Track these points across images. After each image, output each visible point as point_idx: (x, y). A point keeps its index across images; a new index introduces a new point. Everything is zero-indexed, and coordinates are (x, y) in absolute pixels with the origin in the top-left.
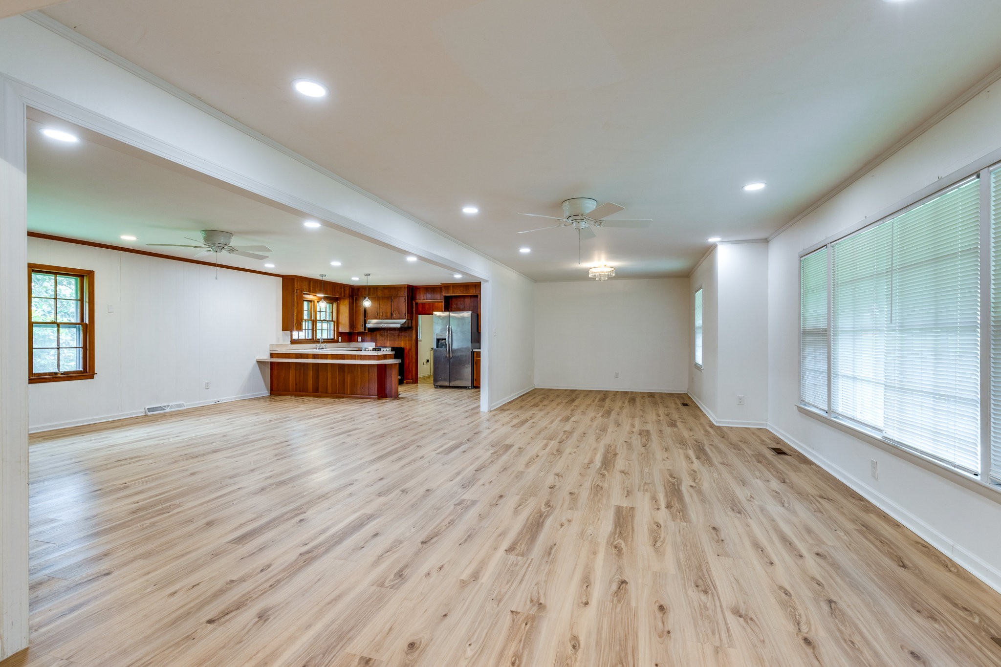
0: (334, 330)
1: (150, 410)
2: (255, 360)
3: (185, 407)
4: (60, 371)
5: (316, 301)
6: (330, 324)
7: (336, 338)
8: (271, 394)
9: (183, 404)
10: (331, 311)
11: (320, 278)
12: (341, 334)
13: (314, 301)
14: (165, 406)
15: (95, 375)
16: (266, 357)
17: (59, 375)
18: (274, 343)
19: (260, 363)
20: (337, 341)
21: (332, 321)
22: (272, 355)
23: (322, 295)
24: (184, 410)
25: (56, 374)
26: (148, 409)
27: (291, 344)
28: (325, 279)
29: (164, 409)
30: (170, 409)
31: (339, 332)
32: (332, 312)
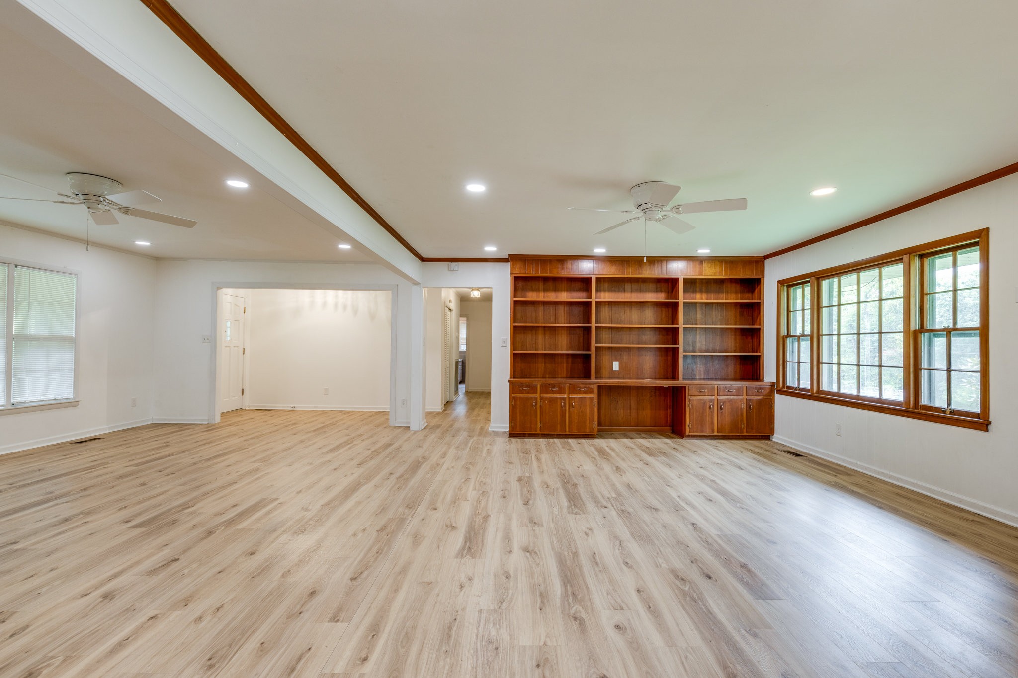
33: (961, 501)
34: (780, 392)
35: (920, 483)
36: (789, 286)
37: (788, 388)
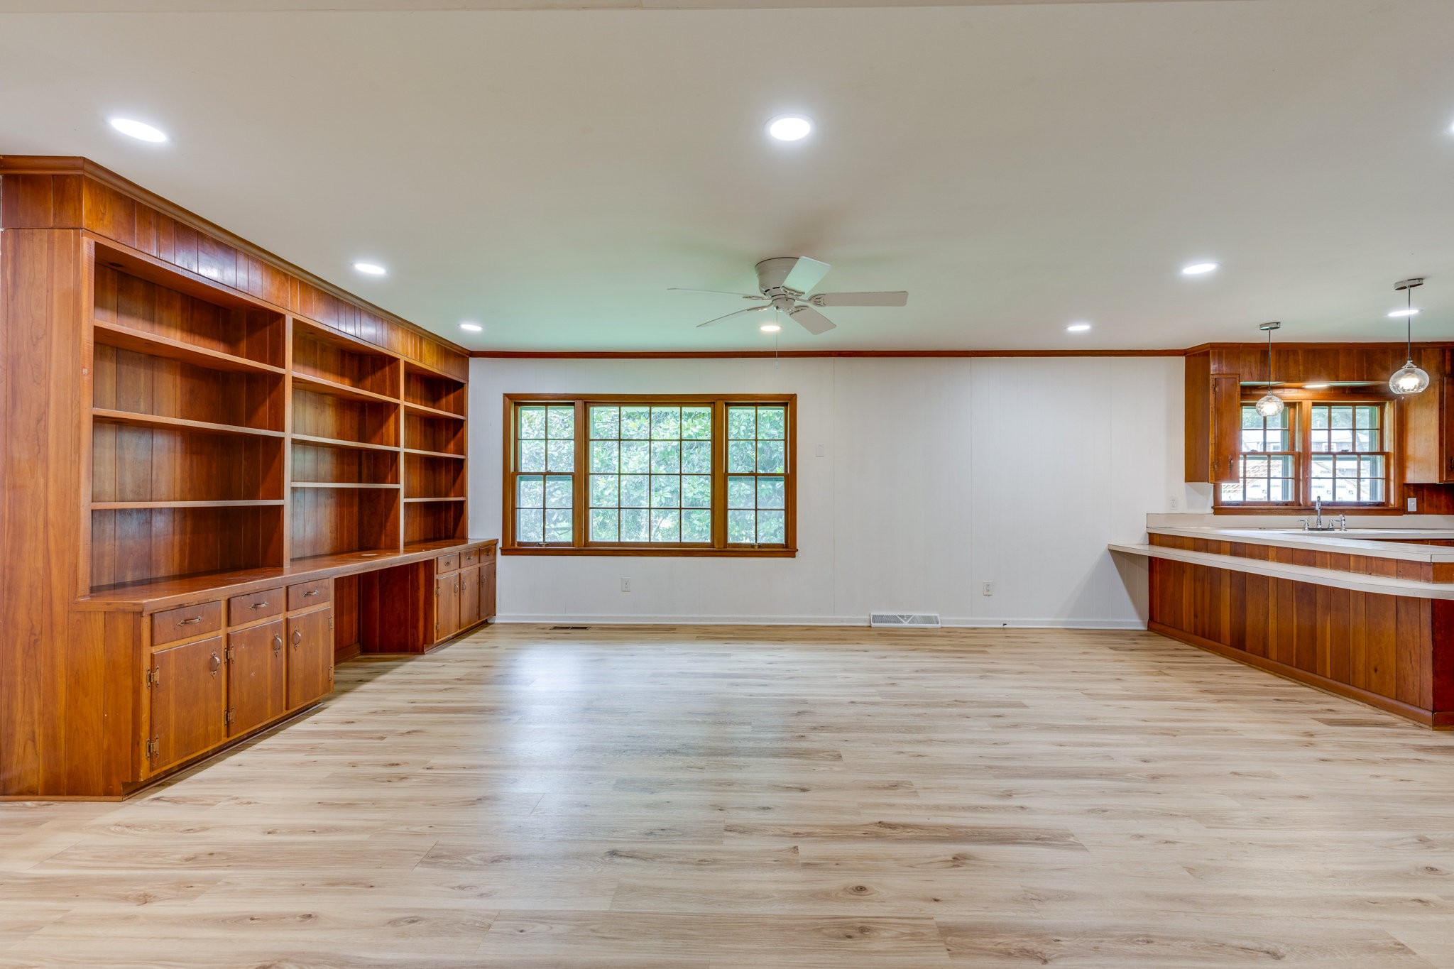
0: (1387, 479)
1: (875, 619)
2: (1105, 547)
3: (938, 623)
4: (758, 542)
5: (1307, 404)
6: (1375, 463)
7: (1392, 501)
8: (1150, 628)
9: (936, 617)
10: (1378, 425)
11: (1262, 337)
12: (1418, 489)
13: (1300, 403)
14: (902, 617)
15: (797, 553)
16: (1135, 543)
17: (756, 549)
18: (1162, 508)
19: (1120, 557)
20: (1402, 510)
21: (1382, 453)
22: (1154, 539)
23: (1322, 385)
24: (936, 629)
25: (752, 546)
26: (874, 616)
27: (1215, 513)
28: (1277, 337)
29: (899, 622)
30: (909, 623)
31: (1409, 485)
32: (1382, 429)
33: (774, 620)
34: (505, 552)
35: (735, 616)
36: (517, 404)
37: (520, 544)
